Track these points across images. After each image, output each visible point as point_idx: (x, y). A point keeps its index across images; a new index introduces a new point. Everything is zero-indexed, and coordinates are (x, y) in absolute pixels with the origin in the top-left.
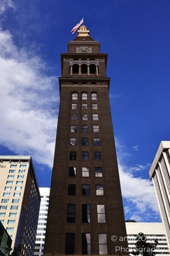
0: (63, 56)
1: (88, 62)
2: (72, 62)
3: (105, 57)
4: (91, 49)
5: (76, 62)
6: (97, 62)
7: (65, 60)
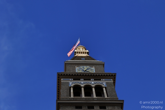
0: (60, 76)
1: (93, 83)
2: (72, 83)
3: (113, 76)
4: (93, 68)
5: (77, 82)
6: (103, 83)
7: (62, 80)
